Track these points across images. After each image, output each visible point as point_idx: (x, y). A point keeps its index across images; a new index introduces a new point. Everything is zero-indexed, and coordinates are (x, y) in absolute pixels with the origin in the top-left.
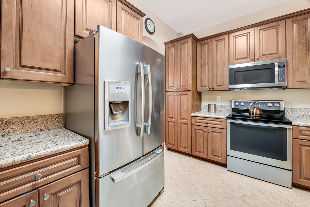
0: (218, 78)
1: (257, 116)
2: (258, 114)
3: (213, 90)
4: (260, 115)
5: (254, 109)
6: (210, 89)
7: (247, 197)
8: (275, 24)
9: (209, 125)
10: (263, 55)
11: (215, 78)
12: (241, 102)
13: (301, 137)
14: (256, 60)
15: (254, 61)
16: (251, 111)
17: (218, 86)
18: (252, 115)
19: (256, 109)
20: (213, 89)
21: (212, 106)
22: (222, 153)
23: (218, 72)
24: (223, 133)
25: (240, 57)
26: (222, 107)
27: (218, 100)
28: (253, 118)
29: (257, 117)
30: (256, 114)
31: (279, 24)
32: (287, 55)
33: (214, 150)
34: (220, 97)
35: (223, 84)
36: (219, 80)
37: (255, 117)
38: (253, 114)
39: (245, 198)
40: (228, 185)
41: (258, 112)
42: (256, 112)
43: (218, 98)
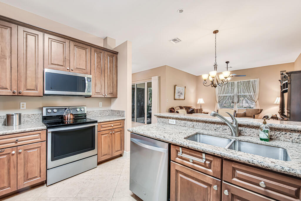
0: (28, 80)
1: (71, 120)
2: (71, 119)
3: (20, 95)
4: (73, 119)
5: (68, 114)
6: (14, 93)
7: (80, 194)
8: (84, 46)
9: (19, 143)
10: (76, 68)
11: (23, 79)
12: (54, 109)
13: (102, 129)
14: (71, 70)
15: (69, 71)
16: (65, 117)
17: (28, 90)
18: (67, 121)
19: (70, 114)
20: (20, 93)
21: (14, 116)
22: (40, 171)
23: (28, 72)
24: (41, 148)
25: (56, 63)
26: (28, 116)
27: (21, 108)
28: (68, 123)
29: (71, 122)
30: (70, 119)
31: (87, 48)
32: (91, 73)
33: (29, 173)
34: (25, 103)
35: (35, 89)
36: (30, 83)
37: (69, 122)
38: (67, 119)
39: (79, 195)
40: (58, 198)
41: (72, 117)
42: (70, 117)
43: (21, 106)
